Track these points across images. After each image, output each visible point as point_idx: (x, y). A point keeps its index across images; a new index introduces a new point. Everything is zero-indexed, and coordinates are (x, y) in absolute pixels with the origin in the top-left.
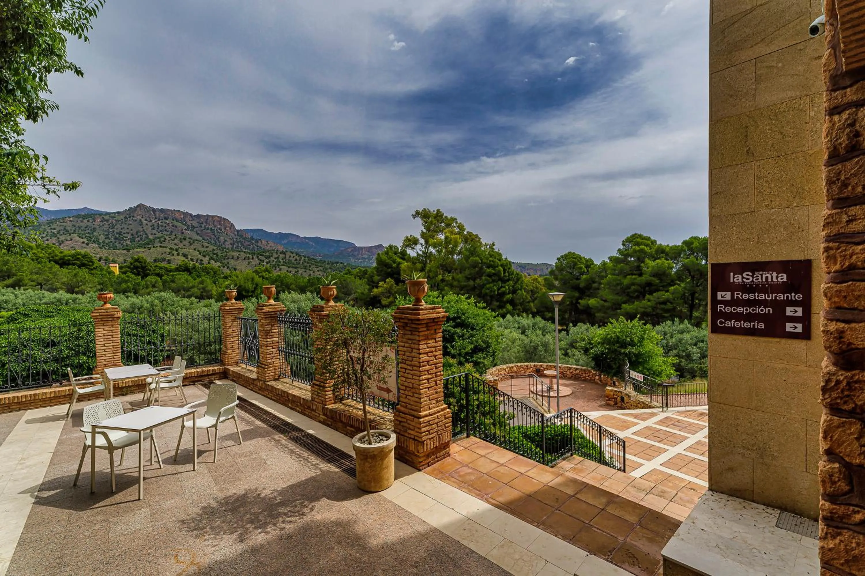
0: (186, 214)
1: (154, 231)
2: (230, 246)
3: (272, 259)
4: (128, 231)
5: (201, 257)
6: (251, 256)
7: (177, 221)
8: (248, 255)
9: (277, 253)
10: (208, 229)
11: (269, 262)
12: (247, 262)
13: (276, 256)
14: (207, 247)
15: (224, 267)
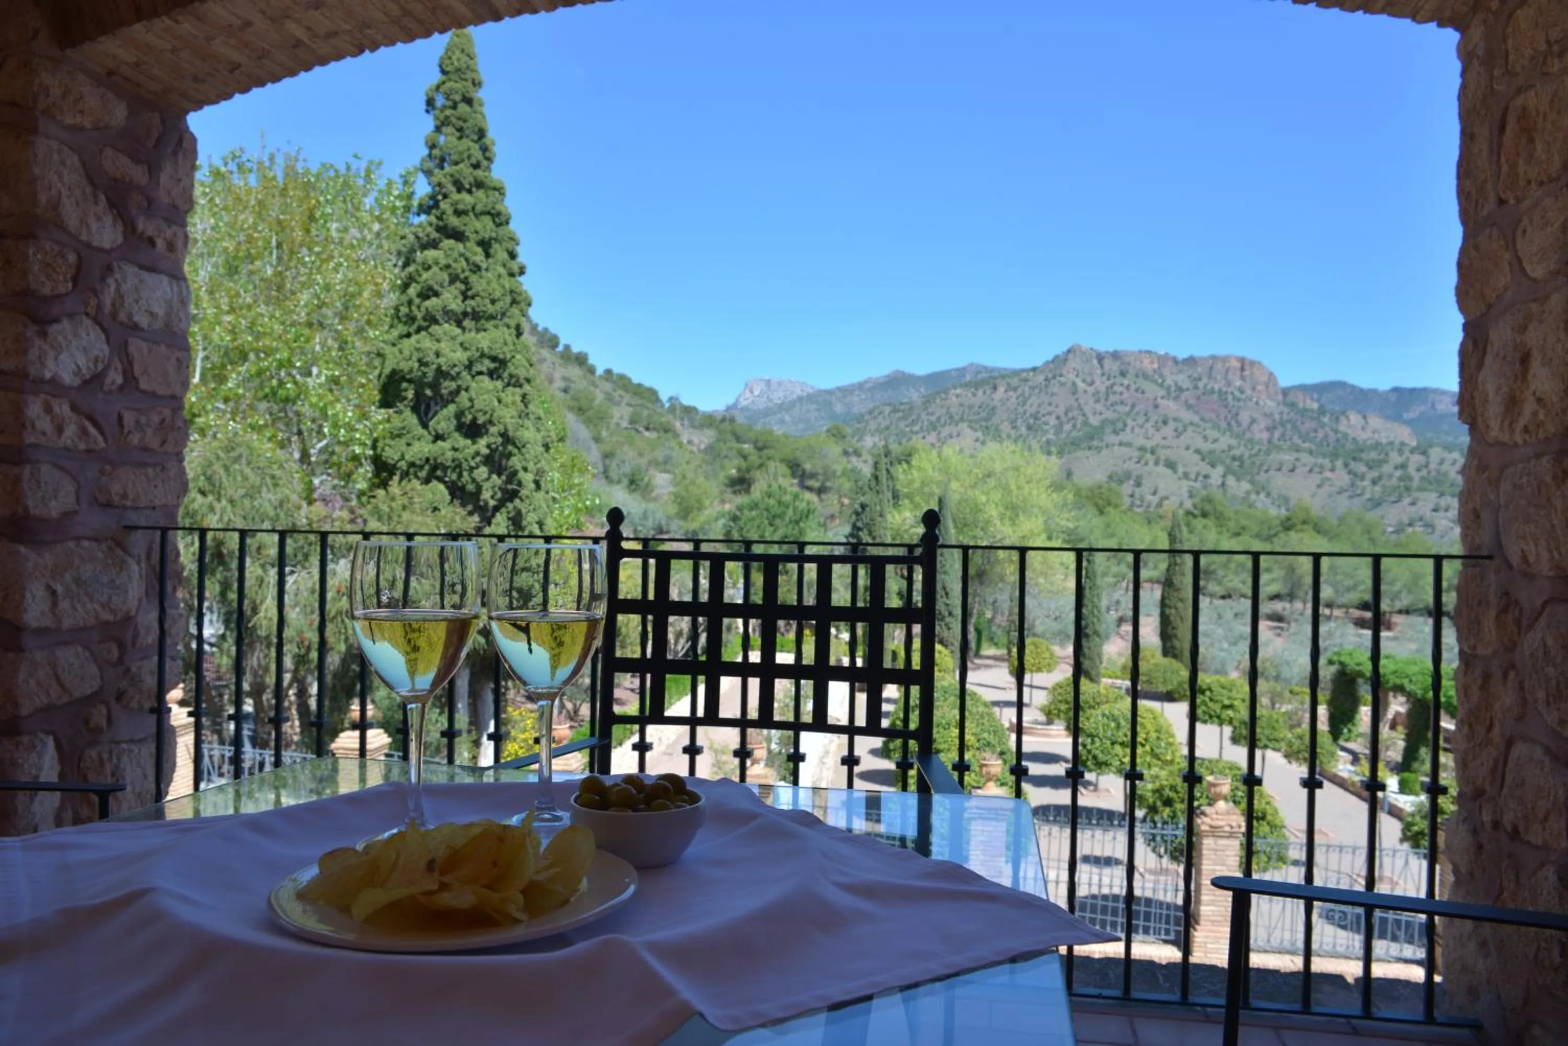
0: (1163, 359)
1: (1099, 407)
2: (1265, 436)
3: (1387, 469)
4: (1050, 409)
5: (1204, 468)
6: (1326, 462)
7: (1146, 377)
8: (1320, 460)
9: (1401, 452)
10: (1212, 391)
11: (1380, 478)
12: (1316, 479)
13: (1399, 460)
14: (1215, 441)
15: (1258, 493)
